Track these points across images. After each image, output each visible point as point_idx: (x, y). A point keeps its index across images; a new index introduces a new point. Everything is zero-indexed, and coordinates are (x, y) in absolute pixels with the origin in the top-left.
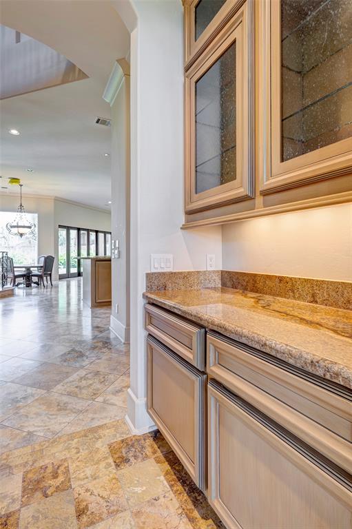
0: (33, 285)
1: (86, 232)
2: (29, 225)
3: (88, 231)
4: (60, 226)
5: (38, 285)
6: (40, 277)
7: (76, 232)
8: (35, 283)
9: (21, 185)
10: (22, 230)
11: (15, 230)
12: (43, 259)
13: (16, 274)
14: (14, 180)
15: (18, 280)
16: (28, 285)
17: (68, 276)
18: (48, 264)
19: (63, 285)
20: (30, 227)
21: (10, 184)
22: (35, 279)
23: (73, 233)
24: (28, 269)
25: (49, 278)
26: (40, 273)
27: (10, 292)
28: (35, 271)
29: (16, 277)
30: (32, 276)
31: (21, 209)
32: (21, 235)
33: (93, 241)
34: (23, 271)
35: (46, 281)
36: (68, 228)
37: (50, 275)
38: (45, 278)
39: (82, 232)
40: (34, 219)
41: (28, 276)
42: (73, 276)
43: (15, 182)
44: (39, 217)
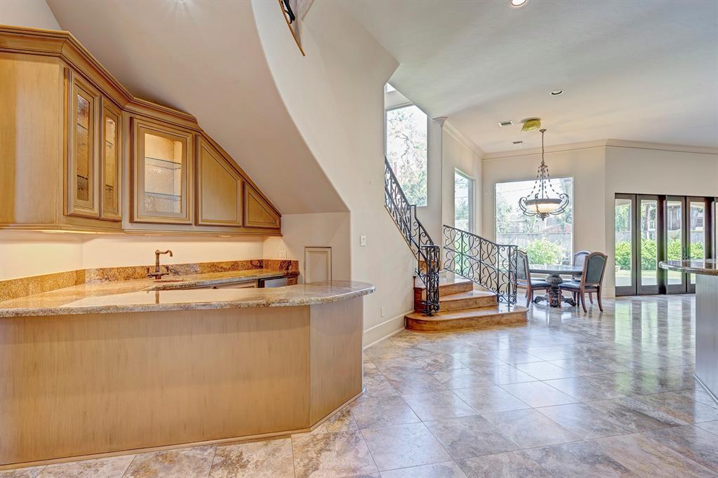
0: (563, 304)
1: (679, 204)
2: (557, 197)
3: (686, 200)
4: (618, 195)
5: (574, 305)
6: (577, 292)
7: (654, 204)
8: (567, 301)
9: (543, 131)
10: (543, 207)
11: (532, 208)
12: (583, 257)
13: (533, 282)
14: (531, 122)
15: (536, 294)
16: (555, 305)
17: (635, 290)
18: (594, 268)
19: (623, 310)
20: (558, 201)
21: (525, 133)
22: (567, 295)
23: (648, 208)
24: (555, 275)
25: (595, 295)
26: (576, 285)
27: (520, 317)
28: (568, 281)
29: (533, 288)
30: (562, 287)
31: (543, 173)
32: (543, 215)
33: (699, 221)
34: (546, 279)
35: (589, 300)
36: (637, 198)
37: (598, 289)
38: (586, 295)
39: (670, 204)
40: (567, 187)
41: (554, 287)
42: (648, 291)
43: (532, 125)
44: (575, 183)
